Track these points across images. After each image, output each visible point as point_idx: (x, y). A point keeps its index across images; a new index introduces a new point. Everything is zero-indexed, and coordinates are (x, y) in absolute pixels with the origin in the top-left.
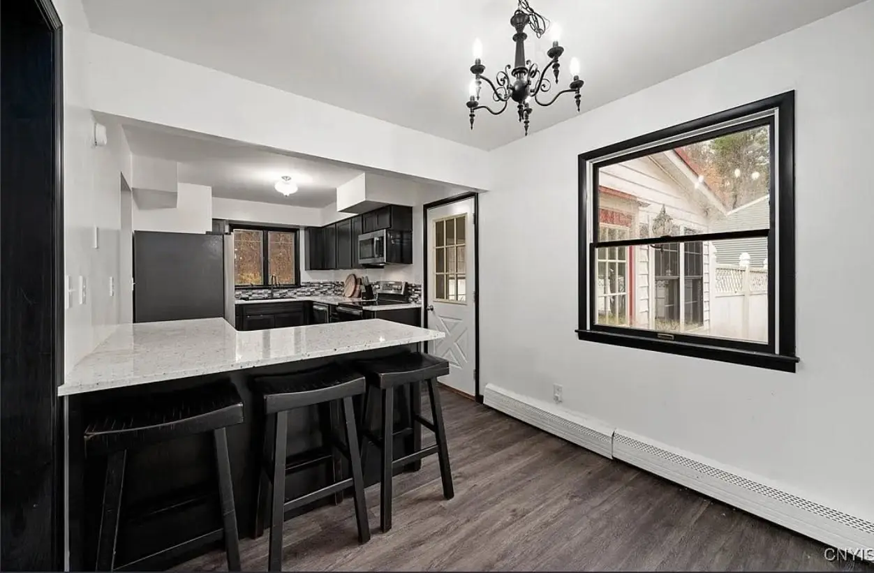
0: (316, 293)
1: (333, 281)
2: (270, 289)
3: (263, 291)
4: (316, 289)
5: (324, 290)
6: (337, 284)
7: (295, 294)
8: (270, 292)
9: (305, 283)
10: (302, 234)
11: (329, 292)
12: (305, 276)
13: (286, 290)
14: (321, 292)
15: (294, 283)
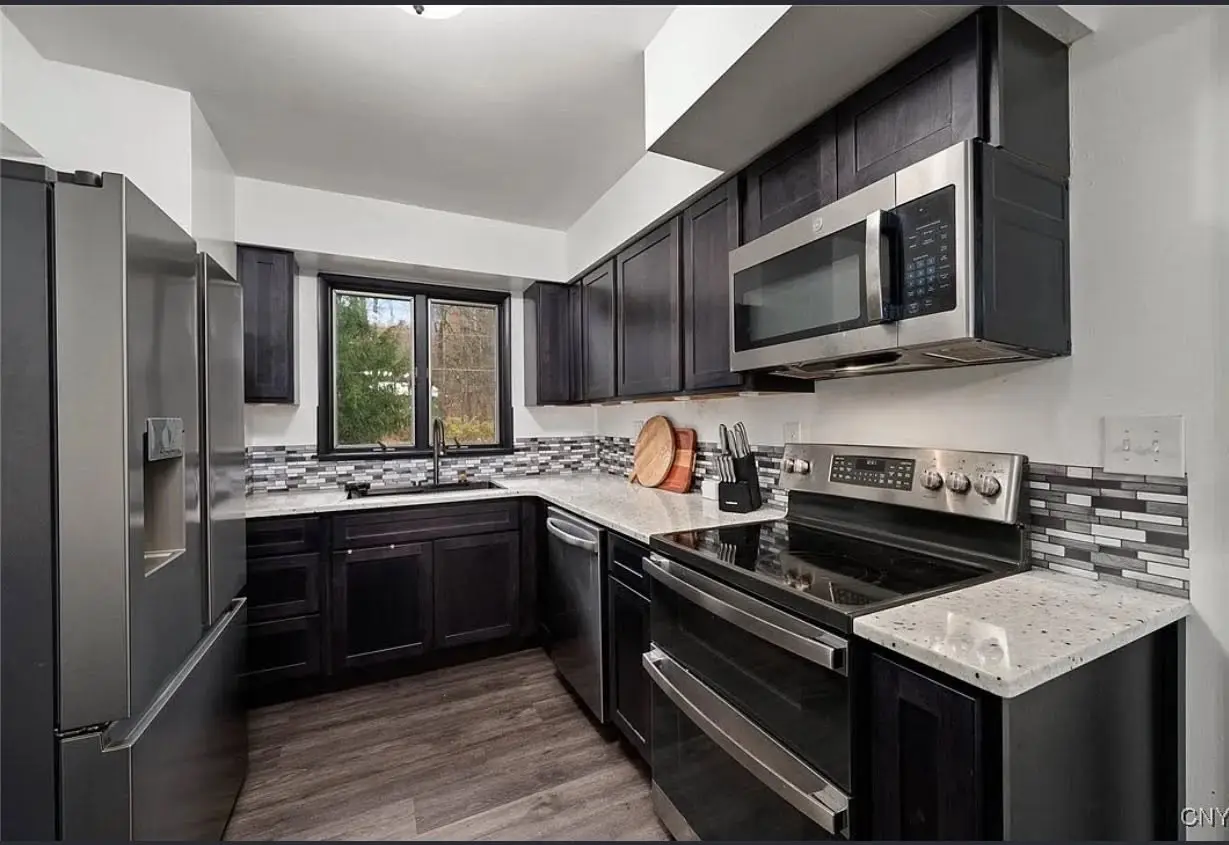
0: (555, 466)
1: (596, 434)
2: (431, 456)
3: (413, 463)
4: (554, 458)
5: (575, 458)
6: (609, 444)
7: (500, 470)
8: (429, 464)
9: (524, 440)
10: (517, 307)
11: (587, 464)
12: (527, 423)
13: (476, 461)
14: (567, 466)
15: (496, 441)
